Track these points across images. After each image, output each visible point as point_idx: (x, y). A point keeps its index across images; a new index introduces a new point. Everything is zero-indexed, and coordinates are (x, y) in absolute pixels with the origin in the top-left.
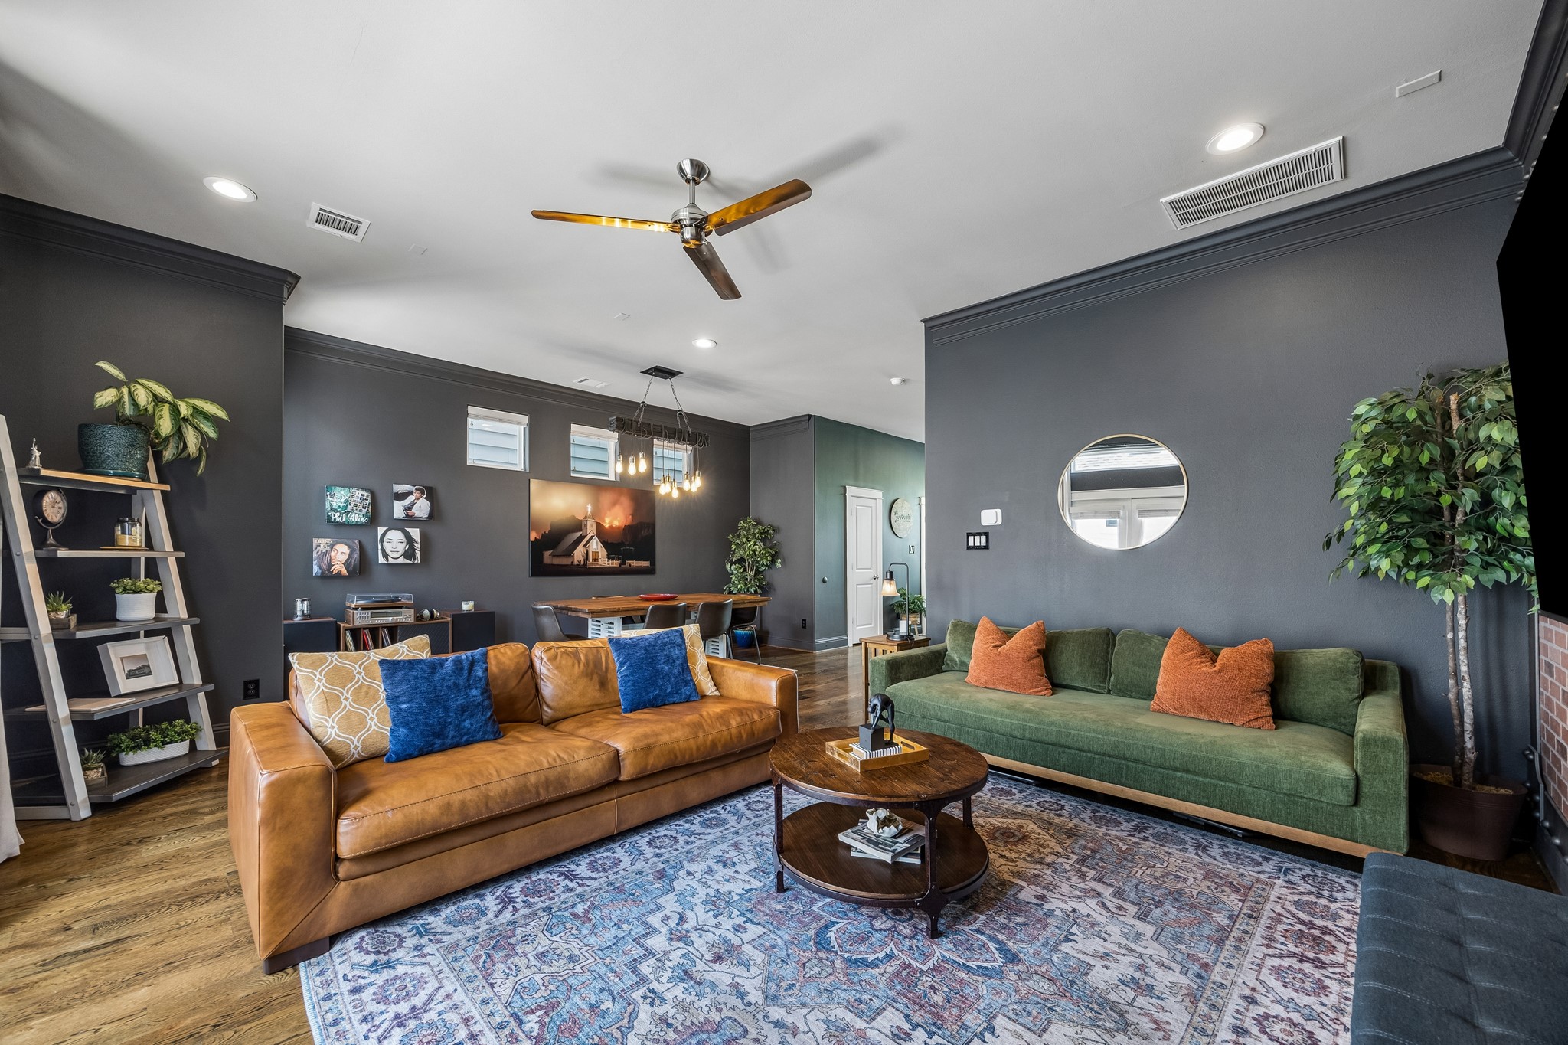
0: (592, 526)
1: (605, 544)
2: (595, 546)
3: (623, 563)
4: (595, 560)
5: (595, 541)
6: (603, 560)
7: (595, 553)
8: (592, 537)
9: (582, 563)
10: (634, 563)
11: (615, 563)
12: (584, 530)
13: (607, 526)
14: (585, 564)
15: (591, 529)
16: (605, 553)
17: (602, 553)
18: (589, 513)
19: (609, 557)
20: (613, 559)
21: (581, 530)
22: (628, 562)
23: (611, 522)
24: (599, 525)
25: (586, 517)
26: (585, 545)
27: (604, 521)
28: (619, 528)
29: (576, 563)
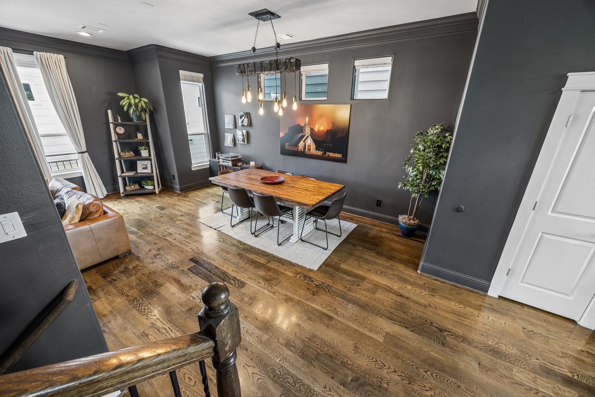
0: (308, 130)
1: (315, 141)
2: (309, 142)
3: (325, 153)
4: (309, 150)
5: (309, 139)
6: (313, 151)
7: (309, 146)
8: (308, 136)
9: (303, 151)
10: (332, 155)
11: (320, 153)
12: (304, 132)
13: (316, 130)
14: (304, 152)
15: (308, 131)
16: (315, 146)
17: (313, 146)
18: (307, 122)
19: (316, 149)
20: (319, 150)
21: (302, 132)
22: (328, 153)
23: (319, 127)
24: (312, 130)
25: (305, 125)
26: (304, 141)
27: (315, 127)
28: (323, 131)
29: (299, 150)
